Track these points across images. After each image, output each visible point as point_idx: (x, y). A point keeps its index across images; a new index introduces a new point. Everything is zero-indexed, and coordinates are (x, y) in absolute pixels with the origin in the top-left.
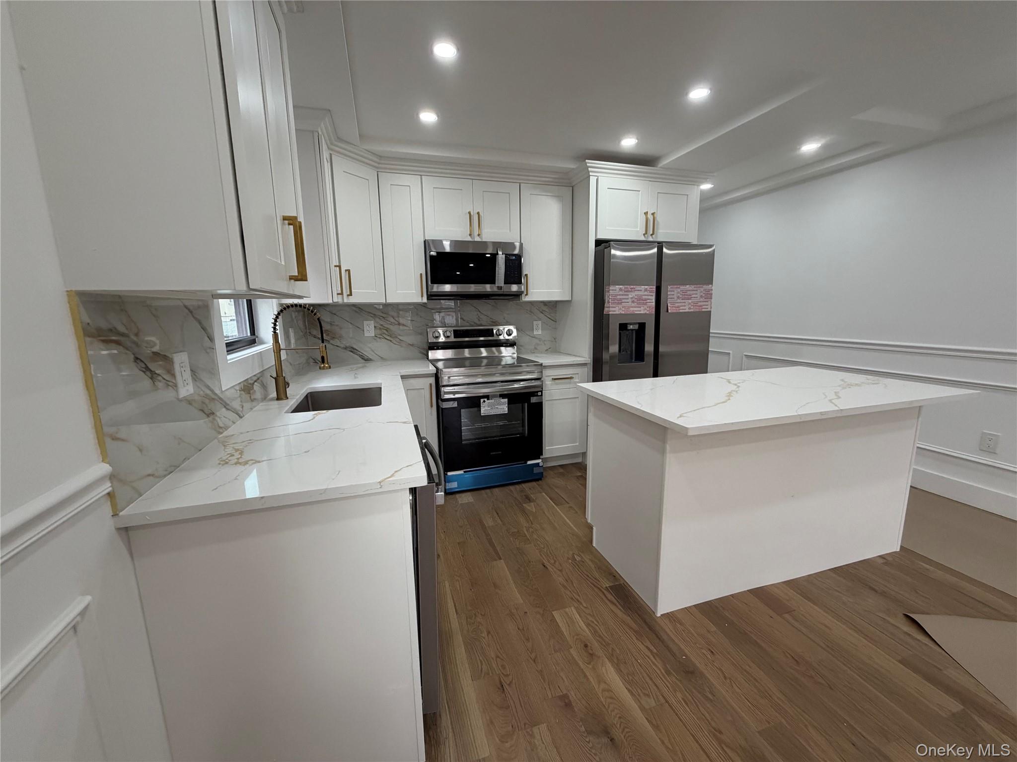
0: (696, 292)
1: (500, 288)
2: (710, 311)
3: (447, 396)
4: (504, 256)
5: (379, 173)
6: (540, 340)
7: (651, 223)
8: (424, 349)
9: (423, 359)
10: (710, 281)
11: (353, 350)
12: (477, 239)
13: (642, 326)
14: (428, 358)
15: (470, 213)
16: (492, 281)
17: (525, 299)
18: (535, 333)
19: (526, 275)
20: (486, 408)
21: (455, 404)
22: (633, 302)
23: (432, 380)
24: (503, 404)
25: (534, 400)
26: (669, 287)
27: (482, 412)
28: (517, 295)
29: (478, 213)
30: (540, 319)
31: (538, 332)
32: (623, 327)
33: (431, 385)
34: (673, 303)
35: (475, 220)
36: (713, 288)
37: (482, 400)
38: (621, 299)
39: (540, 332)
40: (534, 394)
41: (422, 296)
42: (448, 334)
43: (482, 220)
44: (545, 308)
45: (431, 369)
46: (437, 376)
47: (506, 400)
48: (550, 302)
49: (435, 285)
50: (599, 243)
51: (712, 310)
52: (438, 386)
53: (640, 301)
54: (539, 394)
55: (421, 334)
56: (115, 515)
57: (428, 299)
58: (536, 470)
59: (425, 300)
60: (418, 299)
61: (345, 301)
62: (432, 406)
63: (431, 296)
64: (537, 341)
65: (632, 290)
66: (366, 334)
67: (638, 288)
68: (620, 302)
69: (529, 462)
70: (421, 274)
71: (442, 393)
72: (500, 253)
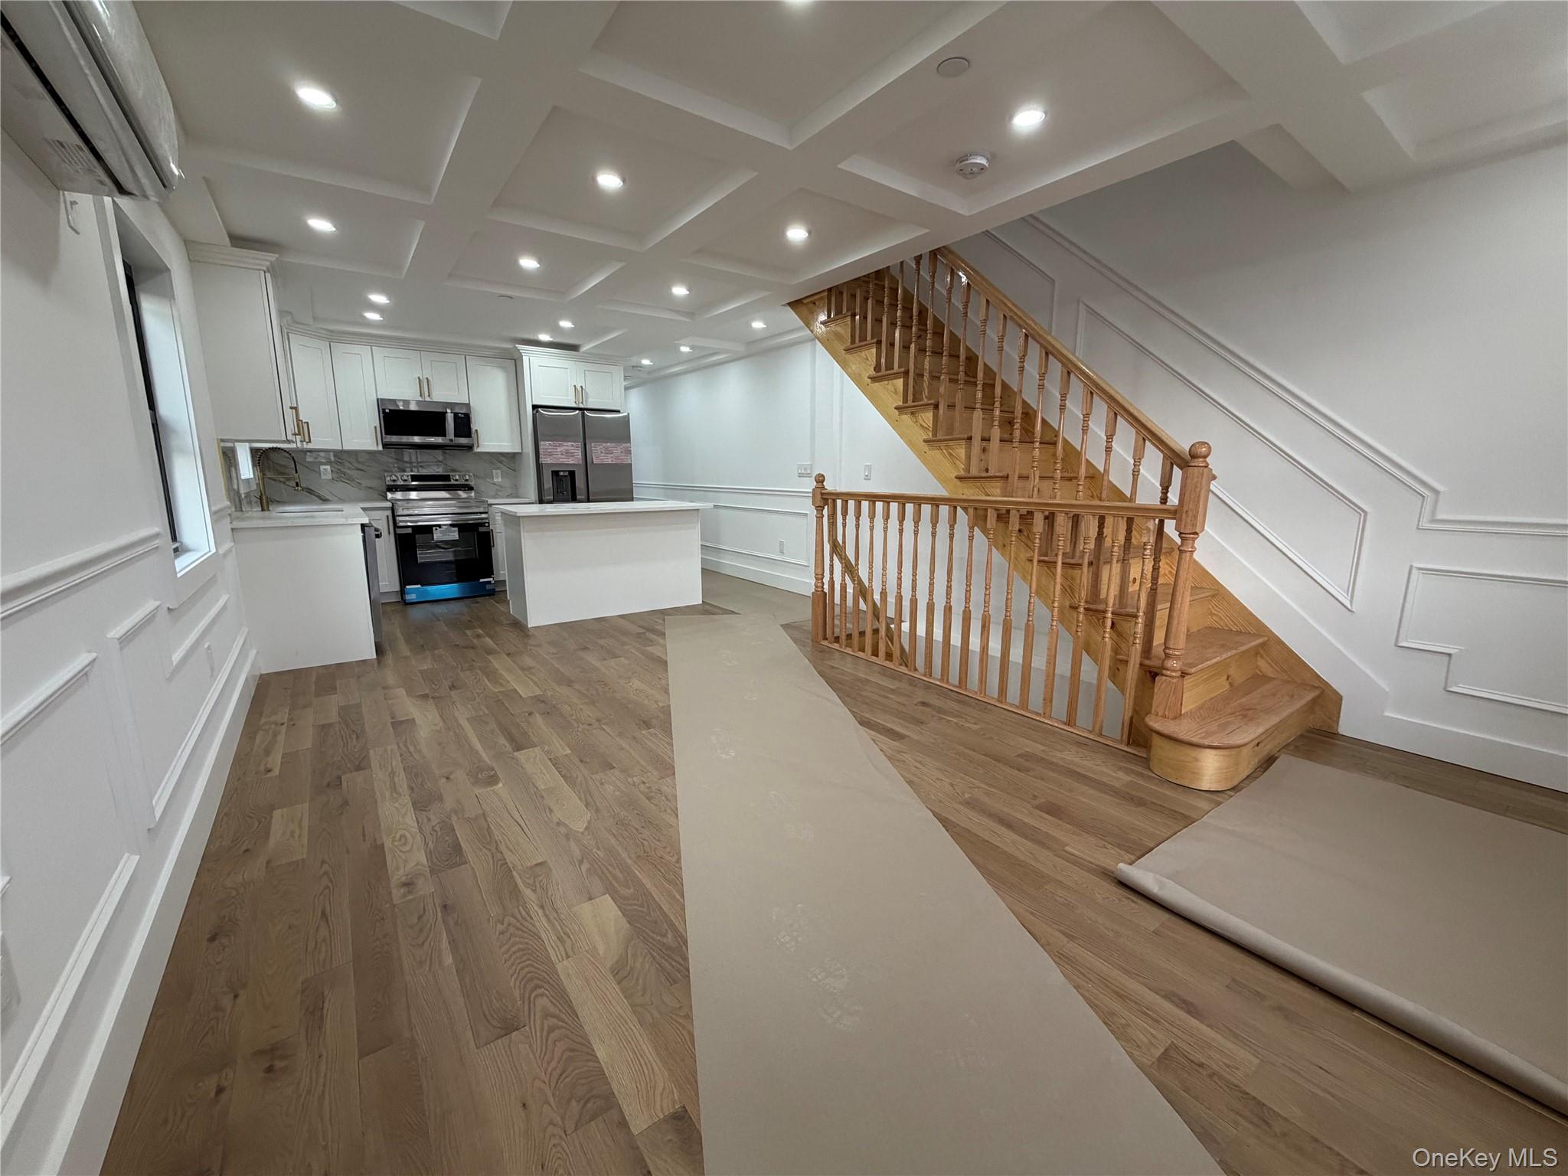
0: (617, 449)
1: (451, 440)
2: (631, 464)
3: (402, 524)
4: (452, 415)
5: (332, 343)
6: (501, 486)
7: (579, 392)
8: (383, 492)
9: (382, 500)
10: (629, 441)
11: (310, 491)
12: (428, 399)
13: (572, 474)
14: (387, 500)
15: (419, 378)
16: (443, 434)
17: (476, 450)
18: (495, 480)
19: (476, 430)
20: (439, 535)
21: (410, 531)
22: (562, 454)
23: (389, 513)
24: (454, 532)
25: (482, 529)
26: (593, 444)
27: (435, 537)
28: (470, 448)
29: (427, 379)
30: (498, 468)
31: (498, 480)
32: (555, 473)
33: (388, 517)
34: (597, 457)
35: (423, 384)
36: (632, 445)
37: (434, 528)
38: (551, 452)
39: (500, 480)
40: (482, 525)
41: (377, 444)
42: (406, 478)
43: (431, 383)
44: (503, 459)
45: (389, 504)
46: (393, 509)
47: (456, 529)
48: (508, 454)
49: (389, 436)
50: (535, 407)
51: (633, 463)
52: (394, 517)
53: (568, 454)
54: (487, 525)
55: (380, 478)
56: (231, 523)
57: (383, 448)
58: (488, 587)
59: (380, 448)
60: (374, 448)
61: (305, 447)
62: (389, 533)
63: (385, 445)
64: (498, 488)
65: (560, 446)
66: (323, 477)
67: (565, 444)
68: (550, 454)
69: (482, 580)
70: (375, 427)
71: (398, 522)
72: (449, 411)
